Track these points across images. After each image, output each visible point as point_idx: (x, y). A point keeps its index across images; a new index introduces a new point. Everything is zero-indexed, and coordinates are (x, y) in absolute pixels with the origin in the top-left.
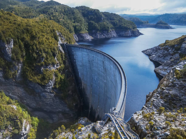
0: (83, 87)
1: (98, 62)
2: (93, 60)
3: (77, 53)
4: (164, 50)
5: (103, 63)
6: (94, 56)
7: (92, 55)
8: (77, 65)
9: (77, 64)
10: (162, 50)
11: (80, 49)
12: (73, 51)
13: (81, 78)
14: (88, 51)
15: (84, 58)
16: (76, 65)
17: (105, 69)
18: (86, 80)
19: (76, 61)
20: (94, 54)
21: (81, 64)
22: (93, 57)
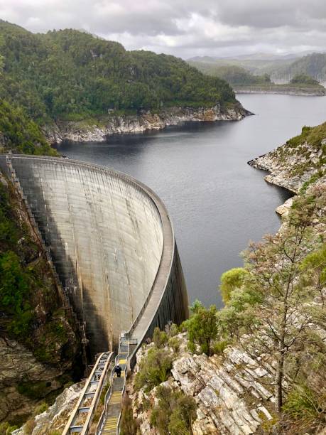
0: (81, 287)
1: (115, 204)
2: (101, 201)
3: (49, 181)
4: (298, 154)
5: (128, 205)
6: (102, 187)
7: (97, 186)
8: (56, 220)
9: (53, 216)
10: (295, 155)
11: (59, 169)
12: (37, 176)
13: (74, 258)
14: (82, 173)
15: (72, 196)
16: (51, 219)
17: (135, 223)
18: (88, 262)
19: (51, 207)
20: (101, 182)
21: (65, 214)
22: (99, 189)
